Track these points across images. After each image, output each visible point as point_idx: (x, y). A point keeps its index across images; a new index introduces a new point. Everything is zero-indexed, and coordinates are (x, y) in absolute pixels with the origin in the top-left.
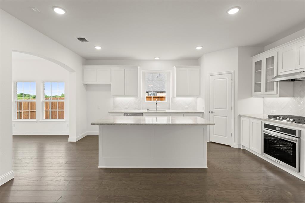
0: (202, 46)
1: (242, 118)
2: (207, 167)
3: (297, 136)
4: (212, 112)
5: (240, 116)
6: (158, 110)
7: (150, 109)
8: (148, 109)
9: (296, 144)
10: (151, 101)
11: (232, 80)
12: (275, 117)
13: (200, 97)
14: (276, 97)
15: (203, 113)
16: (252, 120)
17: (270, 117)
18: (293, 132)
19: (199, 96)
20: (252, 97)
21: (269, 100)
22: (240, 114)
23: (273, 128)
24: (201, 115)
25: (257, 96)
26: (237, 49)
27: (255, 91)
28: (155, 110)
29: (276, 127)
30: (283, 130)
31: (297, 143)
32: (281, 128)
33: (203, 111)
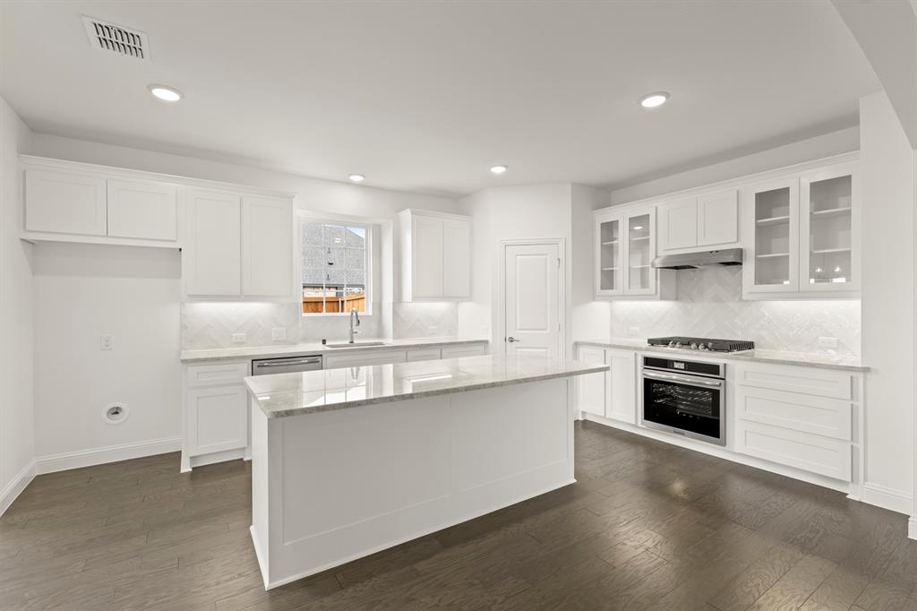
0: (506, 166)
1: (582, 350)
2: (575, 481)
3: (721, 376)
4: (512, 340)
5: (576, 344)
6: (355, 342)
7: (331, 340)
8: (324, 342)
9: (719, 391)
10: (335, 314)
11: (559, 260)
12: (665, 342)
13: (471, 300)
14: (655, 299)
15: (486, 342)
16: (610, 352)
17: (652, 342)
18: (713, 370)
19: (469, 298)
20: (594, 300)
21: (626, 307)
22: (578, 340)
23: (664, 364)
24: (481, 348)
25: (604, 298)
26: (569, 188)
27: (602, 288)
28: (347, 342)
29: (673, 362)
30: (692, 367)
31: (722, 390)
32: (687, 363)
33: (488, 337)
